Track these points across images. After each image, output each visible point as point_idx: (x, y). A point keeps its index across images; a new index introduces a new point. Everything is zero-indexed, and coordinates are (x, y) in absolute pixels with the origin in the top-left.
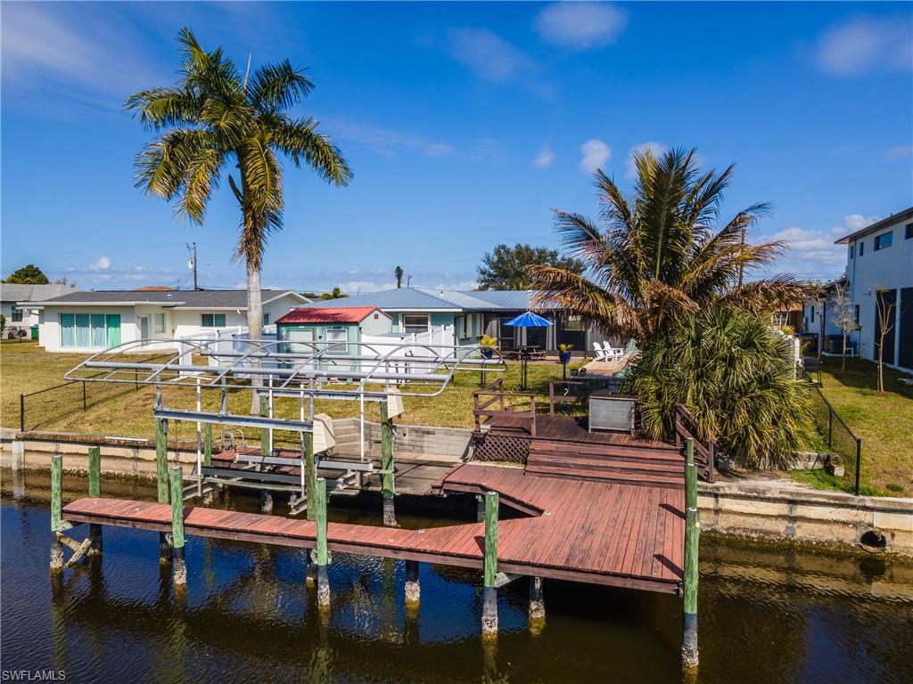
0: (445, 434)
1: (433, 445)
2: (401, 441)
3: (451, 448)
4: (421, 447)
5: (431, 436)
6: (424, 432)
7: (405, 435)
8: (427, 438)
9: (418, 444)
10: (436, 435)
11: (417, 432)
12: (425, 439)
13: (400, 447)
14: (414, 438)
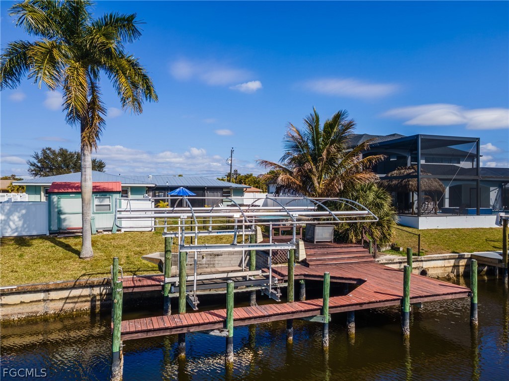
0: (228, 255)
1: (222, 262)
2: (200, 262)
3: (232, 262)
4: (214, 264)
5: (219, 257)
6: (215, 255)
7: (203, 258)
8: (217, 258)
9: (212, 262)
10: (223, 256)
11: (211, 255)
12: (216, 259)
13: (200, 266)
14: (209, 259)
